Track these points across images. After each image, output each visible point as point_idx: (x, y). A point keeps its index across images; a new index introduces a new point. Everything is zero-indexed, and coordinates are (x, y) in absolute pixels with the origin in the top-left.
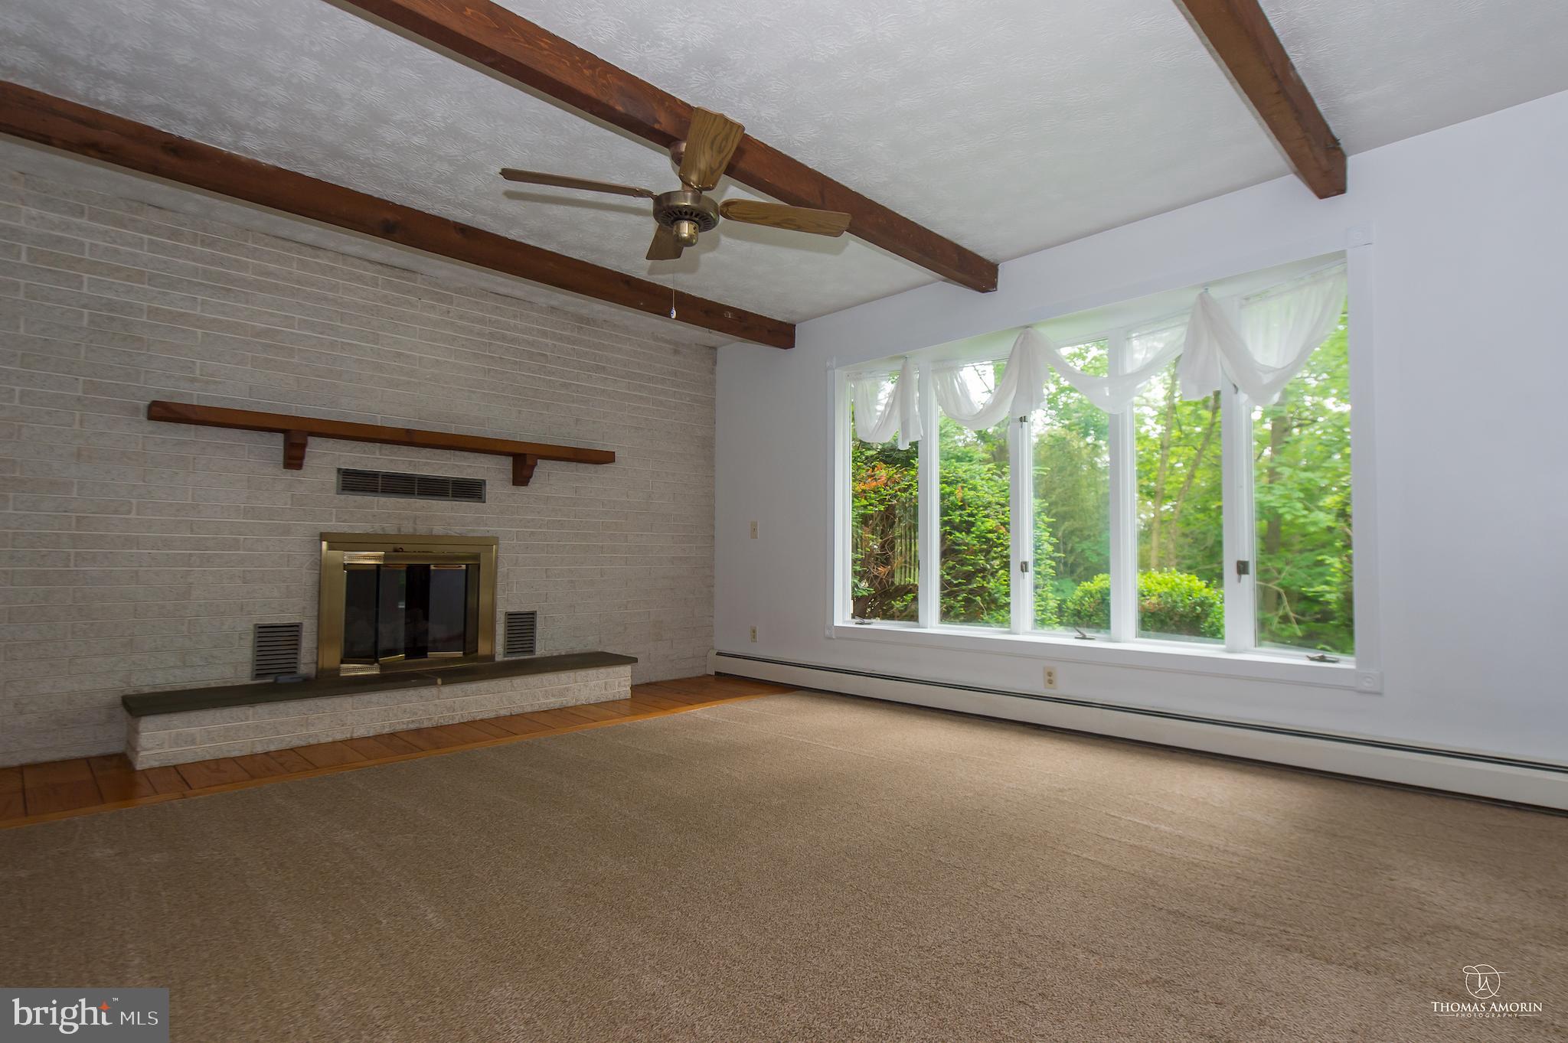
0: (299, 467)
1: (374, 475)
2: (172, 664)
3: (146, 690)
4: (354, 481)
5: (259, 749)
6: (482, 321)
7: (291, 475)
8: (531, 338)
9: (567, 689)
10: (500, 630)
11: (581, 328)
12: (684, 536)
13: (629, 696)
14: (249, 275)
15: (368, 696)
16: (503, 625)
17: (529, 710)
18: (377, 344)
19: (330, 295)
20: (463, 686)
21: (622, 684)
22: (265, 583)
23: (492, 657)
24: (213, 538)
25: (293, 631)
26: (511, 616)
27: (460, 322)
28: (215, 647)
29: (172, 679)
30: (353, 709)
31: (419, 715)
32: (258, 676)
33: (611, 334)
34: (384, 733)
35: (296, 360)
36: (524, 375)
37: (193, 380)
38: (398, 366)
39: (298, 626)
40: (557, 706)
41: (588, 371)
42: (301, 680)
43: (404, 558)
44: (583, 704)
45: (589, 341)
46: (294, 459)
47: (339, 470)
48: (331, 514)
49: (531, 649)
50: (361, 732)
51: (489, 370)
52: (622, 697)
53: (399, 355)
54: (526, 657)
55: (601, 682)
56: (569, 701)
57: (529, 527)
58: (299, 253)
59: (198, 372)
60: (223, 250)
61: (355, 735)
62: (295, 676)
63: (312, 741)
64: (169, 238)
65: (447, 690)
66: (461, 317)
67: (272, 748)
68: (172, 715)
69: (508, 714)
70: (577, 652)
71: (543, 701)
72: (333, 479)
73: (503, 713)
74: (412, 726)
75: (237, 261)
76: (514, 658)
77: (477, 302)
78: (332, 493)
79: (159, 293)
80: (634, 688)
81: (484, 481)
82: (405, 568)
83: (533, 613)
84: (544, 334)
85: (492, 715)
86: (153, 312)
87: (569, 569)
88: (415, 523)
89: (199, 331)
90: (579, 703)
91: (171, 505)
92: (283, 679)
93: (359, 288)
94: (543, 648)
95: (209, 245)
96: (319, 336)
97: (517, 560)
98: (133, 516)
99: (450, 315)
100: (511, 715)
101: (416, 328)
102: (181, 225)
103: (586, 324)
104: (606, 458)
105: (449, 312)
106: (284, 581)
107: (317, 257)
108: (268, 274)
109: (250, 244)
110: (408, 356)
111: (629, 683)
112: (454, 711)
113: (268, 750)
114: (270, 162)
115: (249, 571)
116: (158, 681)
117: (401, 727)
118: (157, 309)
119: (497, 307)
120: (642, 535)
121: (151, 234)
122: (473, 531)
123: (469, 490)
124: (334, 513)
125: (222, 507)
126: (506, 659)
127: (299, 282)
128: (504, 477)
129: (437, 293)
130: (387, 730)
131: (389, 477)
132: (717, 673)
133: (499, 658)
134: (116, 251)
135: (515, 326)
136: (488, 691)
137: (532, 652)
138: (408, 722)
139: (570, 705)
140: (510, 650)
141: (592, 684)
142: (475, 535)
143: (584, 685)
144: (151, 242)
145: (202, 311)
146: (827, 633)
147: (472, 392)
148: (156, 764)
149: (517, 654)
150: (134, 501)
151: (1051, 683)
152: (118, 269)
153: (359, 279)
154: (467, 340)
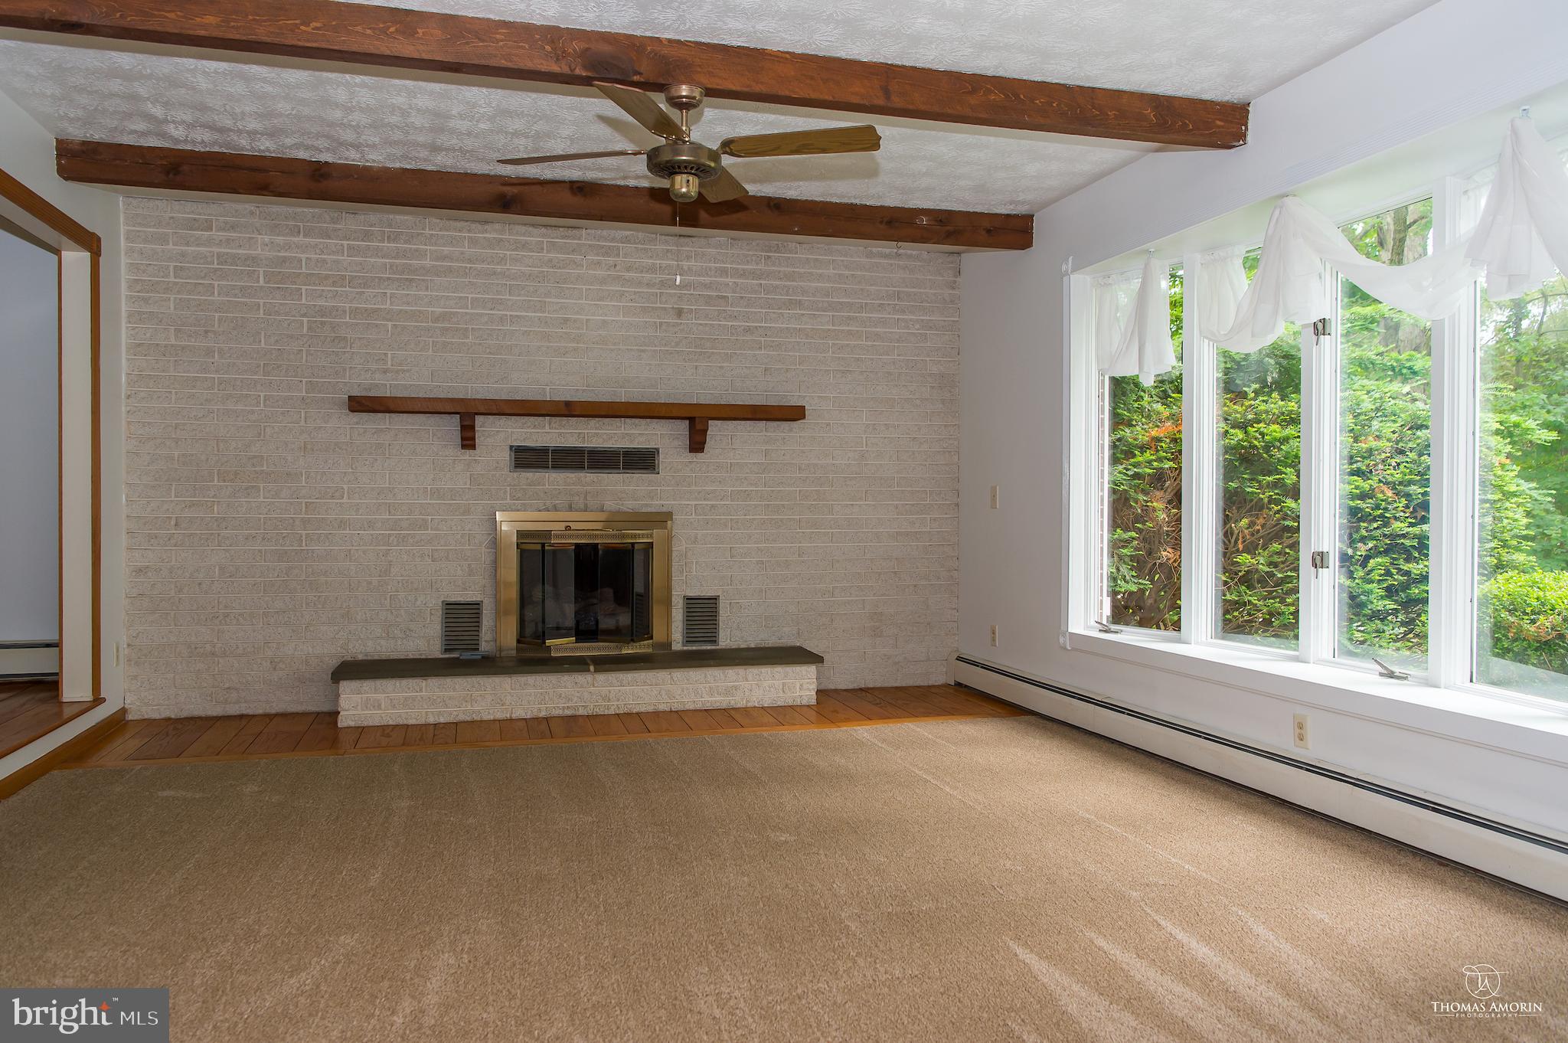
0: (473, 447)
1: (544, 451)
2: (379, 635)
3: (360, 657)
4: (527, 458)
5: (431, 720)
6: (652, 269)
7: (468, 454)
8: (707, 280)
9: (736, 688)
10: (678, 614)
11: (769, 257)
12: (913, 505)
13: (813, 702)
14: (427, 262)
15: (525, 678)
16: (681, 611)
17: (691, 708)
18: (544, 312)
19: (499, 268)
20: (618, 675)
21: (805, 686)
22: (450, 561)
23: (668, 645)
24: (407, 519)
25: (475, 607)
26: (690, 601)
27: (628, 275)
28: (411, 621)
29: (379, 648)
30: (512, 689)
31: (574, 701)
32: (446, 651)
33: (807, 259)
34: (541, 716)
35: (470, 340)
36: (701, 324)
37: (385, 372)
38: (566, 333)
39: (478, 604)
40: (724, 706)
41: (779, 309)
42: (480, 657)
43: (571, 537)
44: (755, 707)
45: (779, 272)
46: (468, 441)
47: (511, 447)
48: (505, 492)
49: (714, 639)
50: (519, 713)
51: (661, 324)
52: (804, 702)
53: (566, 320)
54: (709, 648)
55: (778, 683)
56: (738, 700)
57: (708, 500)
58: (469, 231)
59: (389, 363)
60: (406, 242)
61: (514, 716)
62: (476, 653)
63: (477, 718)
64: (363, 240)
65: (601, 677)
66: (629, 269)
67: (442, 720)
68: (363, 681)
69: (668, 709)
70: (770, 645)
71: (707, 698)
72: (506, 456)
73: (662, 707)
74: (568, 712)
75: (416, 250)
76: (694, 648)
77: (645, 249)
78: (506, 471)
79: (357, 293)
80: (820, 692)
81: (657, 450)
82: (574, 547)
83: (715, 599)
84: (724, 272)
85: (651, 709)
86: (355, 312)
87: (758, 547)
88: (586, 498)
89: (390, 323)
90: (749, 705)
91: (373, 489)
92: (467, 655)
93: (525, 256)
94: (727, 639)
95: (394, 240)
96: (491, 312)
97: (696, 538)
98: (345, 500)
99: (618, 268)
100: (671, 711)
101: (582, 288)
102: (371, 226)
103: (775, 252)
104: (794, 414)
105: (615, 265)
106: (466, 560)
107: (486, 231)
108: (444, 258)
109: (427, 232)
110: (575, 321)
111: (814, 687)
112: (609, 700)
113: (438, 721)
114: (397, 165)
115: (436, 550)
116: (368, 650)
117: (557, 712)
118: (357, 308)
119: (668, 251)
120: (852, 505)
121: (349, 239)
122: (647, 505)
123: (642, 461)
124: (508, 491)
125: (413, 489)
126: (685, 648)
127: (470, 261)
128: (680, 443)
129: (603, 247)
130: (543, 714)
131: (558, 451)
132: (959, 684)
133: (677, 646)
134: (324, 261)
135: (689, 268)
136: (645, 682)
137: (715, 642)
138: (564, 708)
139: (739, 706)
140: (689, 638)
141: (766, 684)
142: (649, 510)
143: (757, 684)
144: (350, 247)
145: (391, 304)
146: (1061, 640)
147: (643, 351)
148: (352, 724)
149: (700, 644)
150: (345, 487)
151: (1301, 740)
152: (327, 277)
153: (524, 246)
154: (635, 293)
